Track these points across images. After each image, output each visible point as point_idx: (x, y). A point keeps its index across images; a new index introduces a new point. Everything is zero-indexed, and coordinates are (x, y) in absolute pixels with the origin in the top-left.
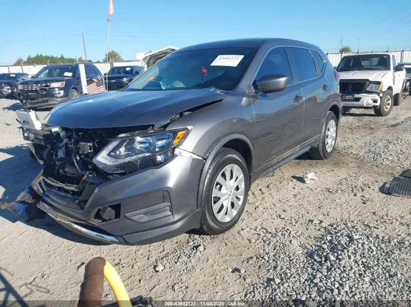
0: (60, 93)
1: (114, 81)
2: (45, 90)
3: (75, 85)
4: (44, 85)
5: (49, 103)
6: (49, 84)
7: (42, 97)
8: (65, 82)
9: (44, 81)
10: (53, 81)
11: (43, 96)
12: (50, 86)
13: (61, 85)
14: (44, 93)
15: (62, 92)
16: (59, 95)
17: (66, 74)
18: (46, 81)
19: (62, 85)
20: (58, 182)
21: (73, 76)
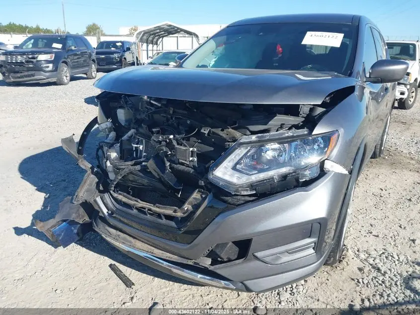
0: (48, 67)
1: (103, 56)
2: (32, 62)
3: (65, 58)
4: (30, 56)
5: (36, 77)
6: (36, 56)
7: (28, 71)
8: (54, 55)
9: (31, 52)
10: (40, 53)
11: (29, 69)
12: (37, 58)
13: (49, 57)
14: (31, 66)
15: (51, 65)
16: (47, 69)
17: (55, 45)
18: (33, 53)
19: (51, 58)
20: (139, 200)
21: (63, 48)
